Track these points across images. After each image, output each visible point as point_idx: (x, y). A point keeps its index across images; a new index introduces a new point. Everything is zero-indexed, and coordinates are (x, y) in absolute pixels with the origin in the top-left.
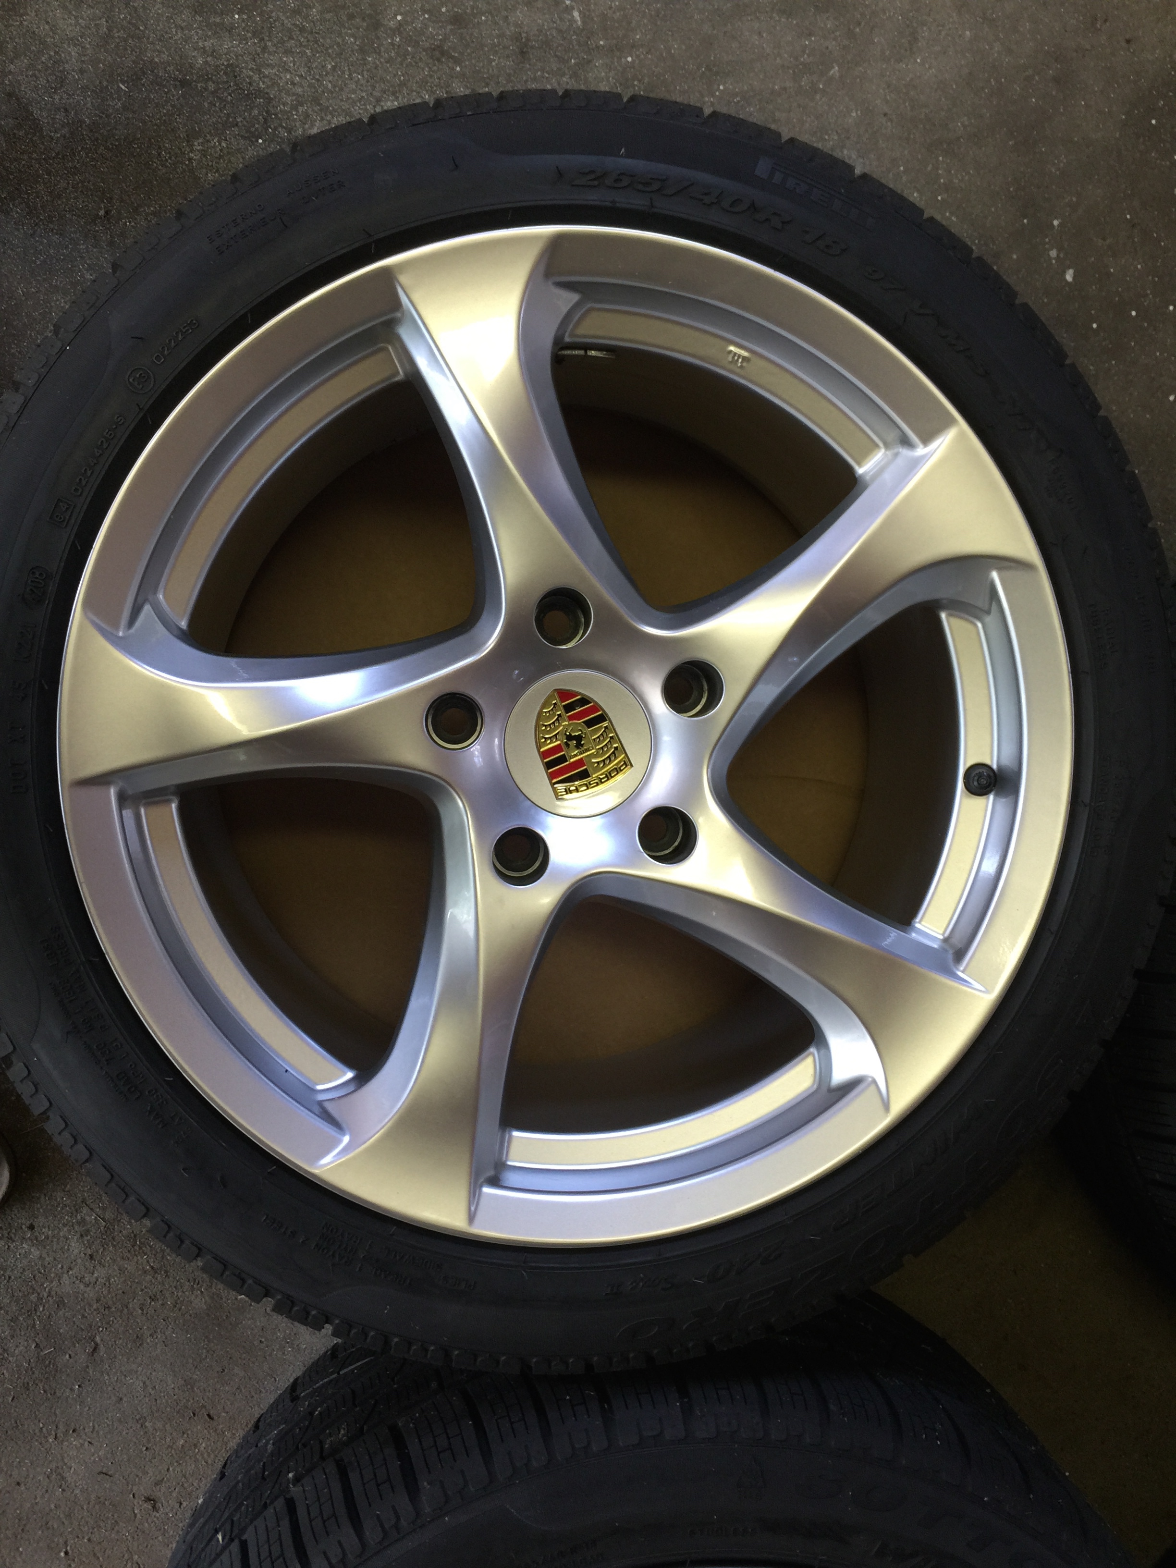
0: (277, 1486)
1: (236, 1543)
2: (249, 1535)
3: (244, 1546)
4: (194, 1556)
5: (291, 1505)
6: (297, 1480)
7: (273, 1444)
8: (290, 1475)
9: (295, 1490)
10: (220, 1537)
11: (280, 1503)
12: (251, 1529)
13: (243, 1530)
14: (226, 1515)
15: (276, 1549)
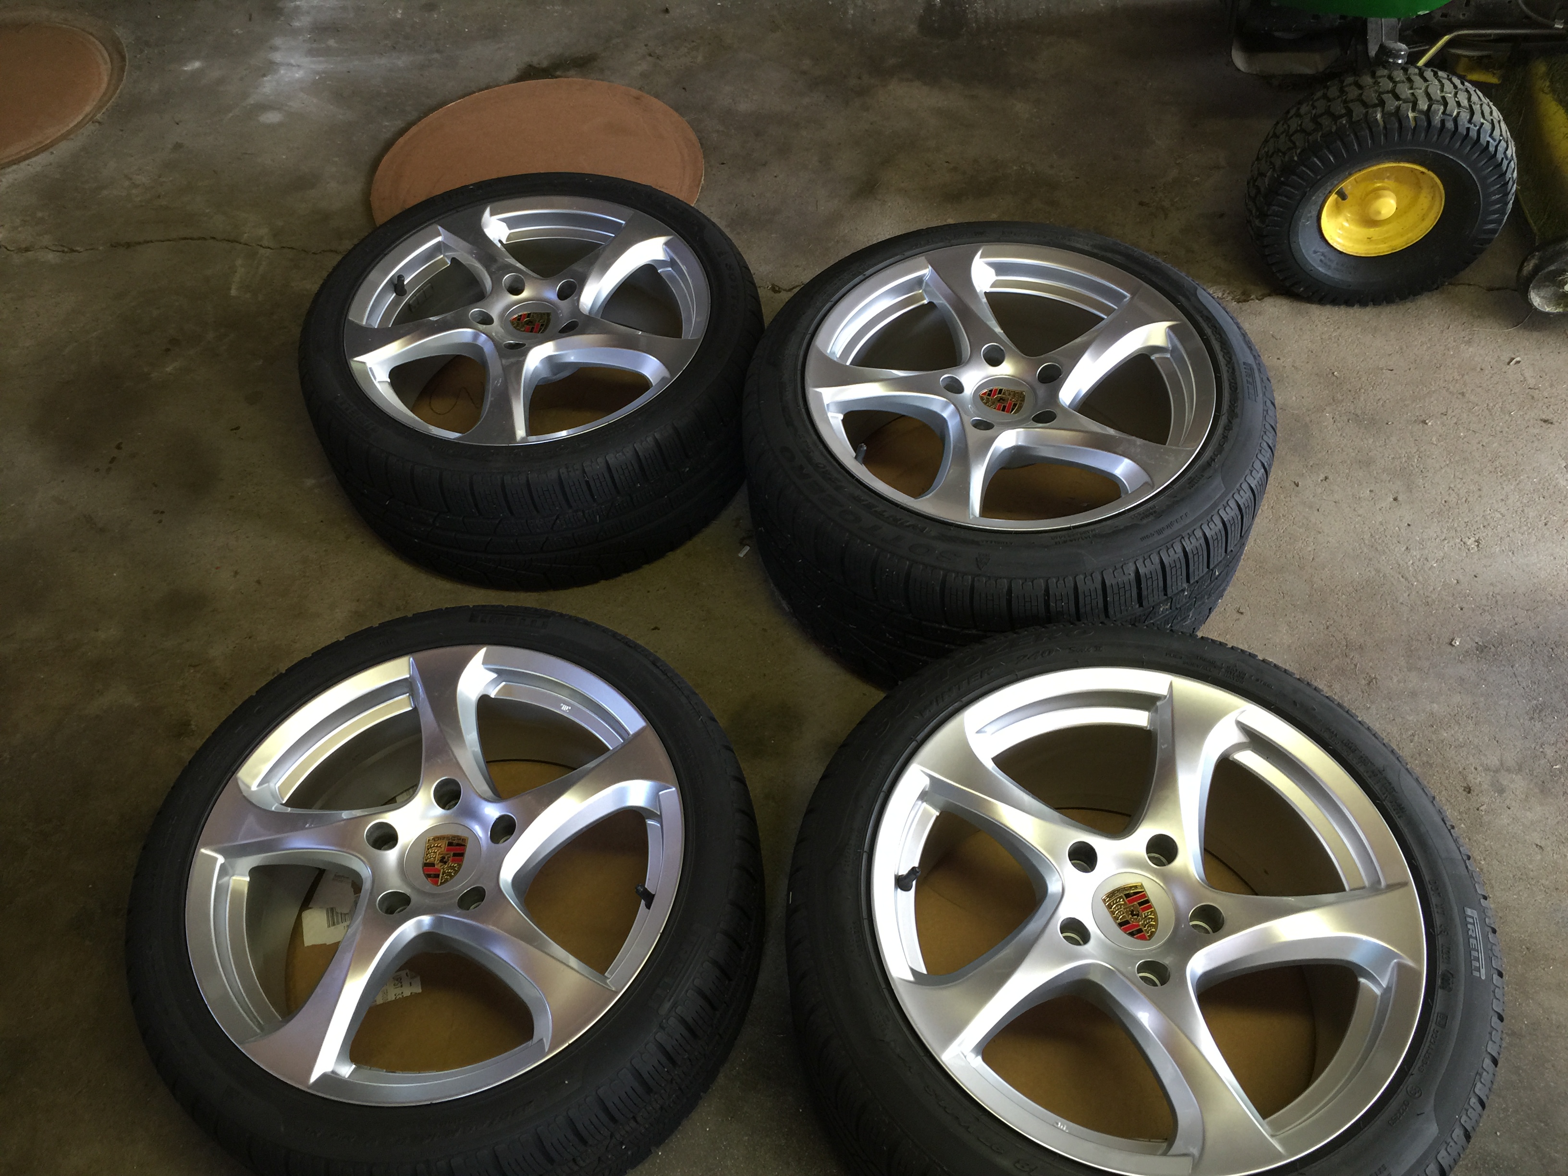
0: (1192, 590)
1: (1211, 568)
2: (1206, 570)
3: (1208, 567)
4: (1226, 571)
5: (1188, 581)
6: (1183, 591)
7: (1189, 616)
8: (1186, 593)
9: (1185, 585)
10: (1217, 573)
11: (1192, 582)
12: (1204, 572)
13: (1207, 573)
14: (1212, 584)
15: (1196, 557)
